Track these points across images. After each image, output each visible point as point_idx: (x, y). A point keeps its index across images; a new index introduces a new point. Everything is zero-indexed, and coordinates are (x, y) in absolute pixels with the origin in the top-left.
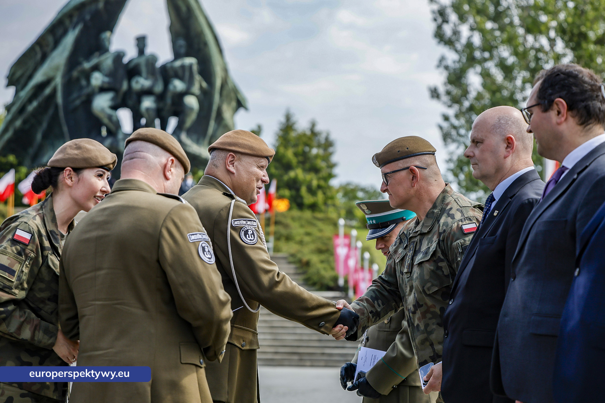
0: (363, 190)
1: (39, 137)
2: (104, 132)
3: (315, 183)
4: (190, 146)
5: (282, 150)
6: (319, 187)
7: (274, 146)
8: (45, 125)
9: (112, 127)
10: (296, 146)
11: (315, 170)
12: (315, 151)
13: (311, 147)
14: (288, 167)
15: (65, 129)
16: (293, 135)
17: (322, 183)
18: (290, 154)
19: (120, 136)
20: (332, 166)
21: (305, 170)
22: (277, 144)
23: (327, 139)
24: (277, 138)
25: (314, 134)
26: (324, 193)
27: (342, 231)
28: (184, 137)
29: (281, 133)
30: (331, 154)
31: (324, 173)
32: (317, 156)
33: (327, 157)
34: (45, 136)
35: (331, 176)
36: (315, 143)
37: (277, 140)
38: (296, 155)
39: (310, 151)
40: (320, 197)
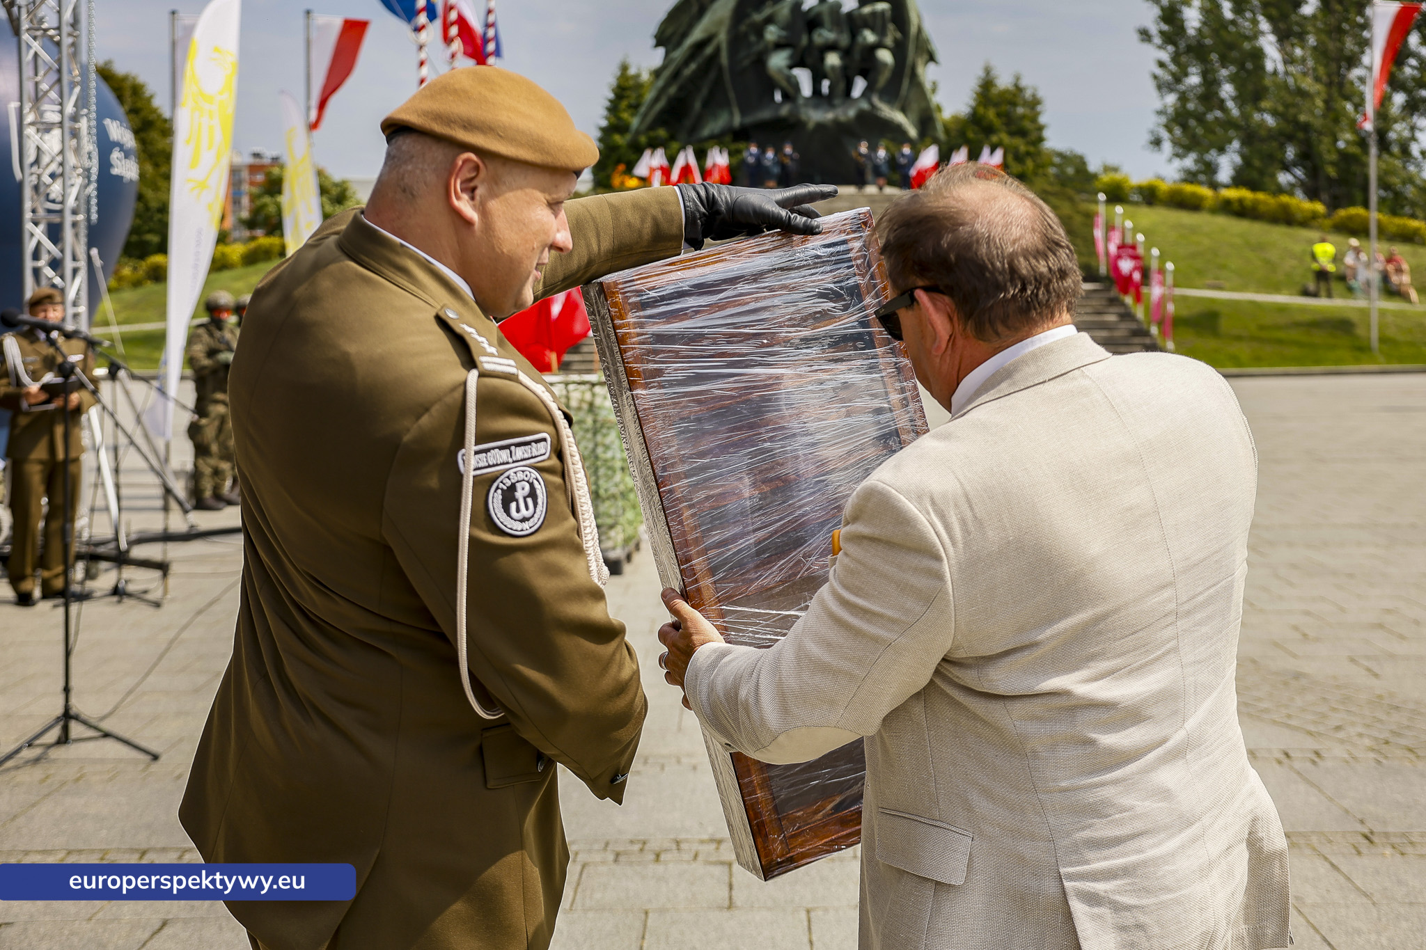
0: (1060, 155)
1: (698, 105)
2: (778, 97)
3: (1023, 148)
4: (880, 110)
5: (981, 110)
6: (1028, 154)
7: (970, 106)
8: (705, 91)
9: (790, 90)
10: (996, 105)
11: (1022, 133)
12: (1020, 110)
13: (1014, 104)
14: (988, 130)
15: (732, 95)
16: (994, 91)
17: (1032, 149)
18: (991, 114)
19: (801, 101)
20: (1041, 128)
21: (1012, 134)
22: (973, 103)
23: (1034, 96)
24: (975, 95)
25: (1019, 89)
26: (1034, 161)
27: (1102, 209)
28: (876, 100)
29: (978, 89)
30: (1038, 114)
31: (1033, 136)
32: (1023, 117)
33: (1034, 119)
34: (706, 105)
35: (1041, 139)
36: (1020, 101)
37: (975, 100)
38: (999, 115)
39: (1015, 110)
40: (1030, 164)
